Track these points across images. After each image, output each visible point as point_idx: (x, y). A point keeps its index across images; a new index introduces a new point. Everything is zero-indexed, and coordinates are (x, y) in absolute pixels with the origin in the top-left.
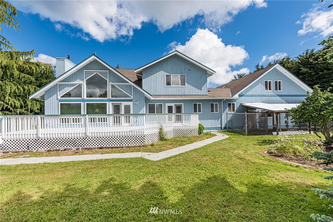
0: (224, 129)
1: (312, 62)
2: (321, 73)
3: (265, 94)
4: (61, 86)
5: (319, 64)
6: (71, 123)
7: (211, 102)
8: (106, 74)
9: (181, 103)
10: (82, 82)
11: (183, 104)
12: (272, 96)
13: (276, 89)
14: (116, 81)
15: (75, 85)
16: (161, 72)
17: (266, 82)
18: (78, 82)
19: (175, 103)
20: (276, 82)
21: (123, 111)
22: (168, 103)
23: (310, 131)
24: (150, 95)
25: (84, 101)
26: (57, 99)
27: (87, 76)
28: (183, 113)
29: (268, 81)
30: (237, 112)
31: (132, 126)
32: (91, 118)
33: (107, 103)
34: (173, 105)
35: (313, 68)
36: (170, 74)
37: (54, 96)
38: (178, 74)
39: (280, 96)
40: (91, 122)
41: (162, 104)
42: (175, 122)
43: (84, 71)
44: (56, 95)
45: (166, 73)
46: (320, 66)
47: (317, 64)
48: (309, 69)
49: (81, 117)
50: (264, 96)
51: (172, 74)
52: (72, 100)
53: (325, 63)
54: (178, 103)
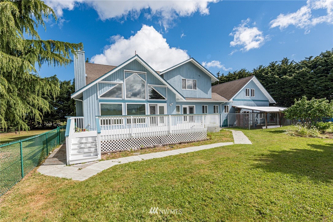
0: (222, 127)
1: (264, 76)
2: (270, 84)
3: (246, 99)
4: (100, 84)
5: (269, 77)
6: (113, 125)
7: (202, 104)
8: (144, 76)
9: (194, 105)
10: (122, 82)
11: (195, 106)
12: (249, 100)
13: (252, 96)
14: (153, 83)
15: (115, 84)
16: (178, 76)
17: (246, 89)
18: (118, 82)
19: (189, 105)
20: (252, 90)
21: (158, 112)
22: (184, 105)
23: (280, 125)
24: (184, 97)
25: (124, 101)
26: (97, 98)
27: (126, 76)
28: (195, 113)
29: (253, 89)
30: (230, 113)
31: (165, 125)
32: (135, 119)
33: (146, 104)
34: (187, 106)
35: (264, 80)
36: (185, 78)
37: (93, 96)
38: (191, 79)
39: (254, 100)
40: (135, 123)
41: (180, 105)
42: (189, 122)
43: (125, 70)
44: (95, 94)
45: (182, 77)
46: (269, 79)
47: (267, 77)
48: (262, 81)
49: (123, 118)
50: (245, 100)
51: (186, 78)
52: (112, 101)
53: (273, 77)
54: (191, 105)
